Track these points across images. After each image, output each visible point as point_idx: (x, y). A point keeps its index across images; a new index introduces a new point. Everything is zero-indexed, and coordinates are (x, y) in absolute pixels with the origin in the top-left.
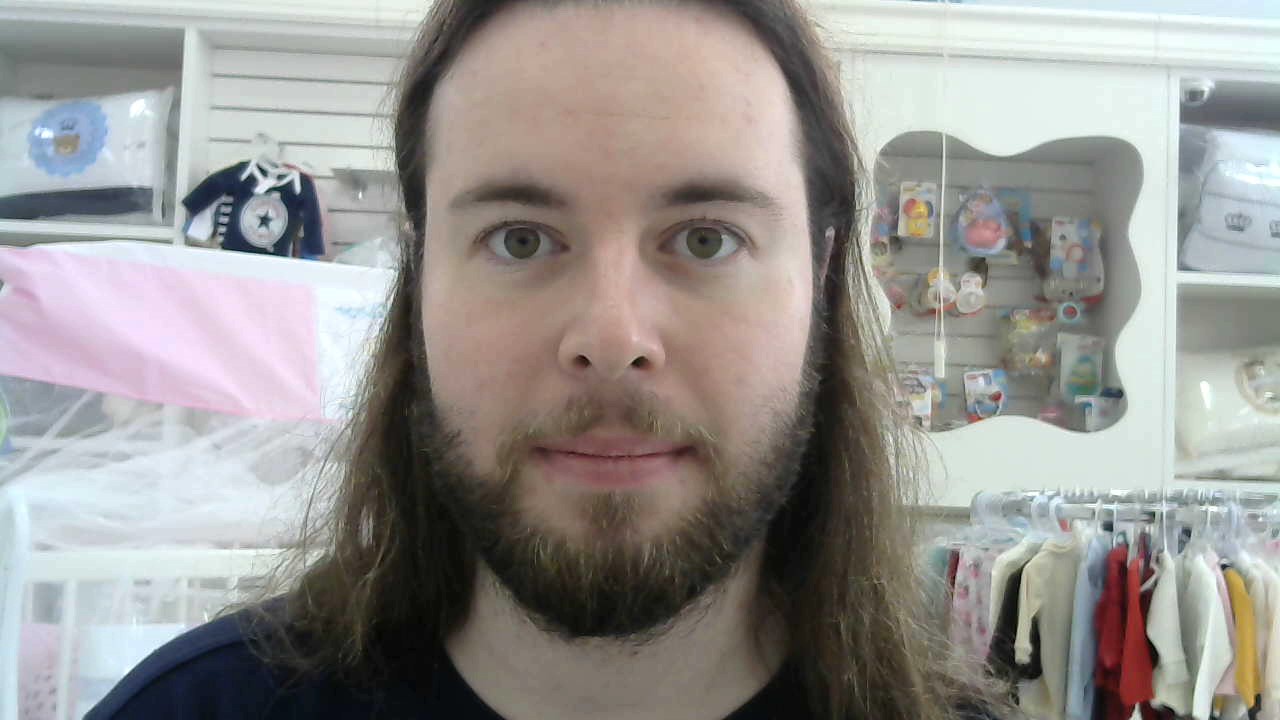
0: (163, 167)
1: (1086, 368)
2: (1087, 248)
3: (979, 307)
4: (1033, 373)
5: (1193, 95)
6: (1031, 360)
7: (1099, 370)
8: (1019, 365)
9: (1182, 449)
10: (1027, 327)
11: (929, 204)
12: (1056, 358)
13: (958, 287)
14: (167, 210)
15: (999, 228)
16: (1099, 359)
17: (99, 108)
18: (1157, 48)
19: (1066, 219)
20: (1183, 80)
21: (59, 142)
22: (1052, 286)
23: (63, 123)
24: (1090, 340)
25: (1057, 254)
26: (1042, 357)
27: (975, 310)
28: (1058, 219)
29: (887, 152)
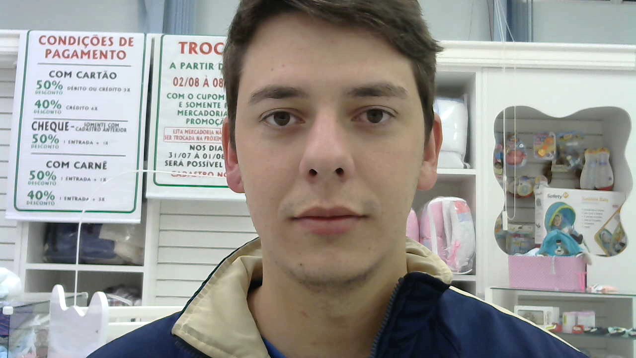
29: (500, 117)
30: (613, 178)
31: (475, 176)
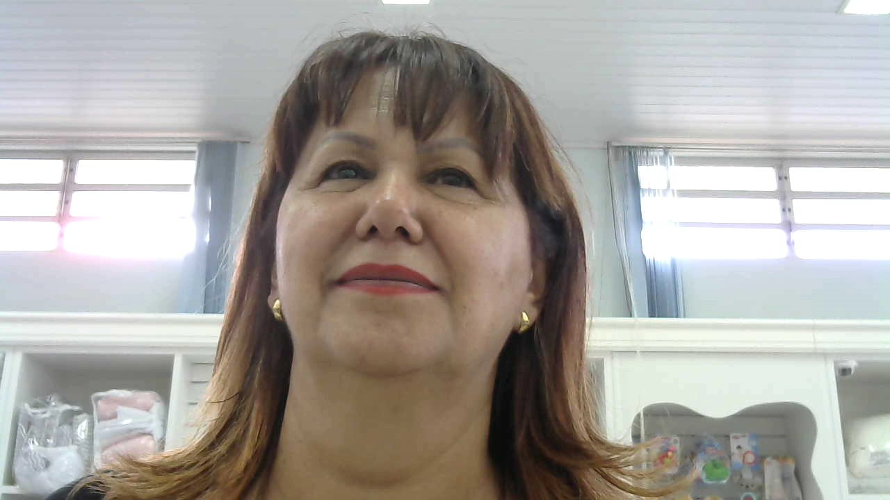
5: (844, 372)
18: (815, 342)
20: (835, 363)
29: (637, 419)
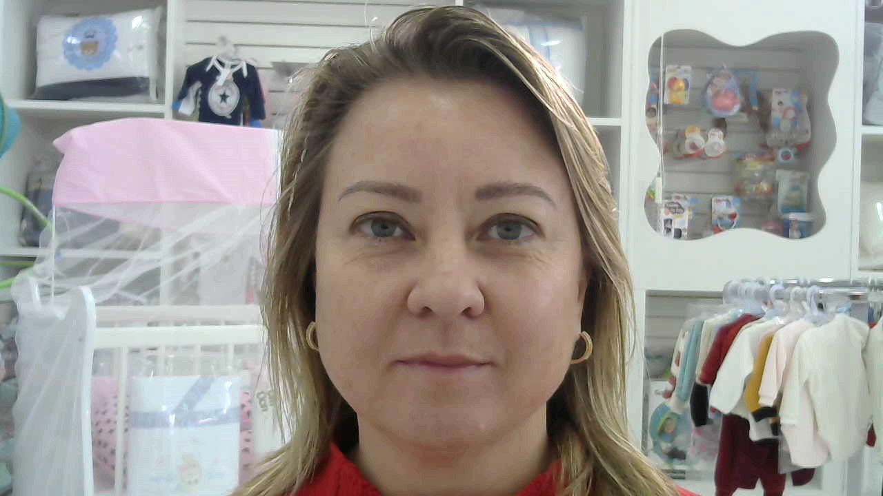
0: (156, 62)
1: (796, 194)
2: (798, 110)
3: (721, 152)
4: (758, 197)
6: (757, 189)
7: (805, 195)
8: (748, 192)
9: (864, 250)
10: (754, 166)
11: (686, 81)
12: (774, 188)
13: (706, 138)
14: (160, 92)
15: (735, 97)
16: (805, 188)
17: (110, 23)
19: (782, 90)
21: (84, 46)
22: (772, 137)
23: (86, 33)
24: (798, 175)
25: (776, 114)
26: (765, 186)
27: (718, 154)
28: (778, 90)
29: (657, 45)
30: (810, 133)
31: (620, 127)
